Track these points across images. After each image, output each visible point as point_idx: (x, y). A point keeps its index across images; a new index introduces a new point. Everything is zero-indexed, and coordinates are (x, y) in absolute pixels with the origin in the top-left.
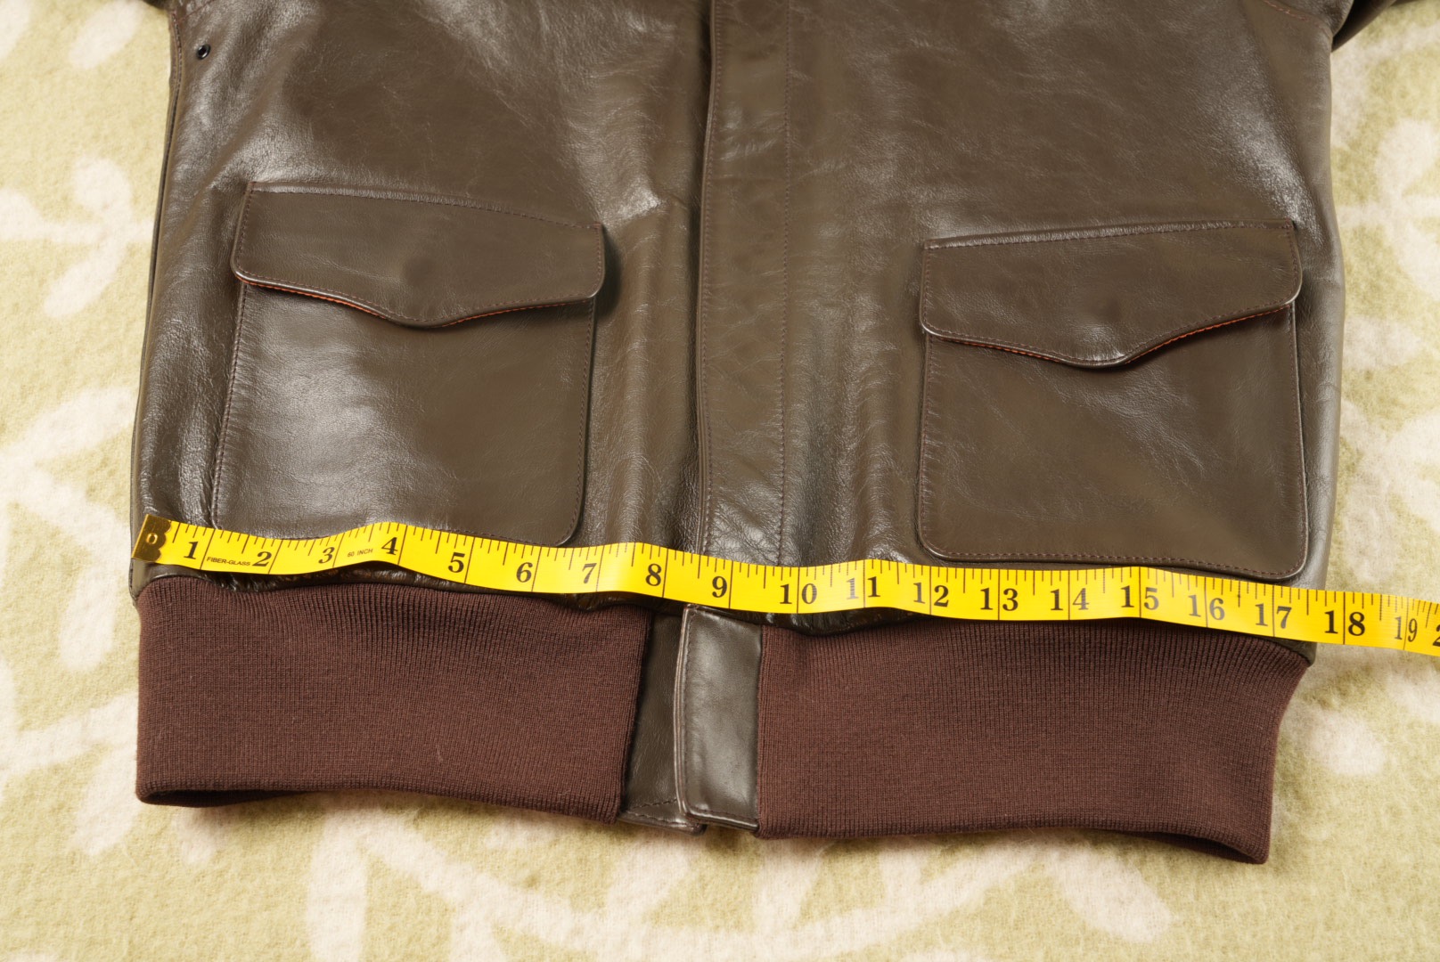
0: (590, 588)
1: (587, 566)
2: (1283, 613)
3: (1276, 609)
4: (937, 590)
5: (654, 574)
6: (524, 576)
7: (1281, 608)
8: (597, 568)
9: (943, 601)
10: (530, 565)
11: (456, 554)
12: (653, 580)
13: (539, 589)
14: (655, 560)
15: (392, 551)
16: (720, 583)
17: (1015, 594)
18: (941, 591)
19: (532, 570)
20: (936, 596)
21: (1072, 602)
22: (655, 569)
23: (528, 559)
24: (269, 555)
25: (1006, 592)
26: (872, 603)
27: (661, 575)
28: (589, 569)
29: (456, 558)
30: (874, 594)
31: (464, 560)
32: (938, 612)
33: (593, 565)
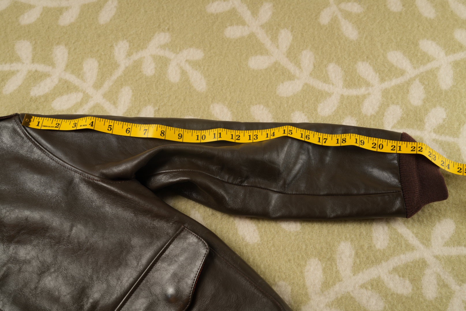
3: (323, 139)
6: (128, 132)
7: (325, 139)
9: (239, 139)
11: (109, 125)
12: (162, 135)
14: (163, 129)
15: (92, 125)
16: (180, 135)
17: (257, 136)
18: (238, 136)
19: (130, 130)
21: (271, 135)
23: (129, 127)
24: (59, 124)
25: (255, 135)
27: (165, 133)
28: (145, 131)
30: (220, 137)
31: (112, 127)
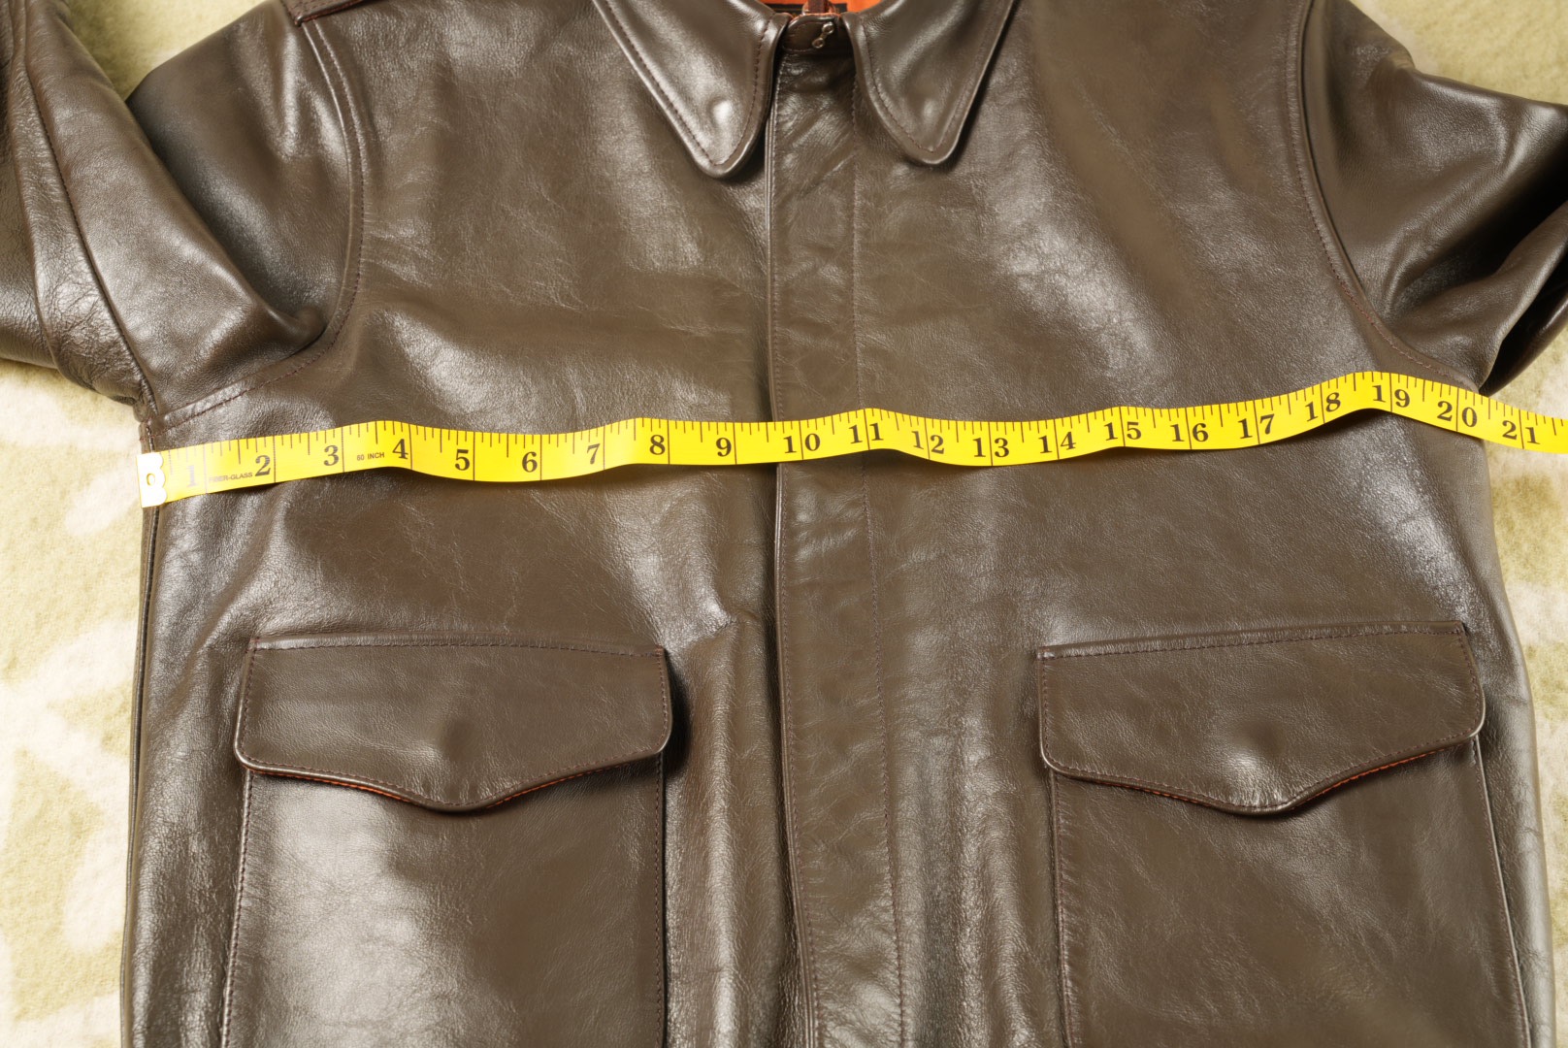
0: (597, 468)
1: (590, 448)
2: (1266, 421)
3: (1259, 420)
4: (933, 438)
5: (657, 444)
7: (1263, 418)
8: (601, 448)
9: (940, 448)
10: (534, 454)
11: (459, 451)
12: (657, 449)
13: (546, 477)
14: (656, 431)
16: (724, 444)
17: (1005, 442)
18: (937, 440)
19: (537, 459)
20: (933, 444)
21: (1059, 443)
22: (658, 440)
23: (530, 448)
25: (997, 441)
26: (876, 445)
28: (593, 451)
29: (461, 455)
30: (877, 438)
31: (469, 456)
32: (936, 458)
33: (597, 446)
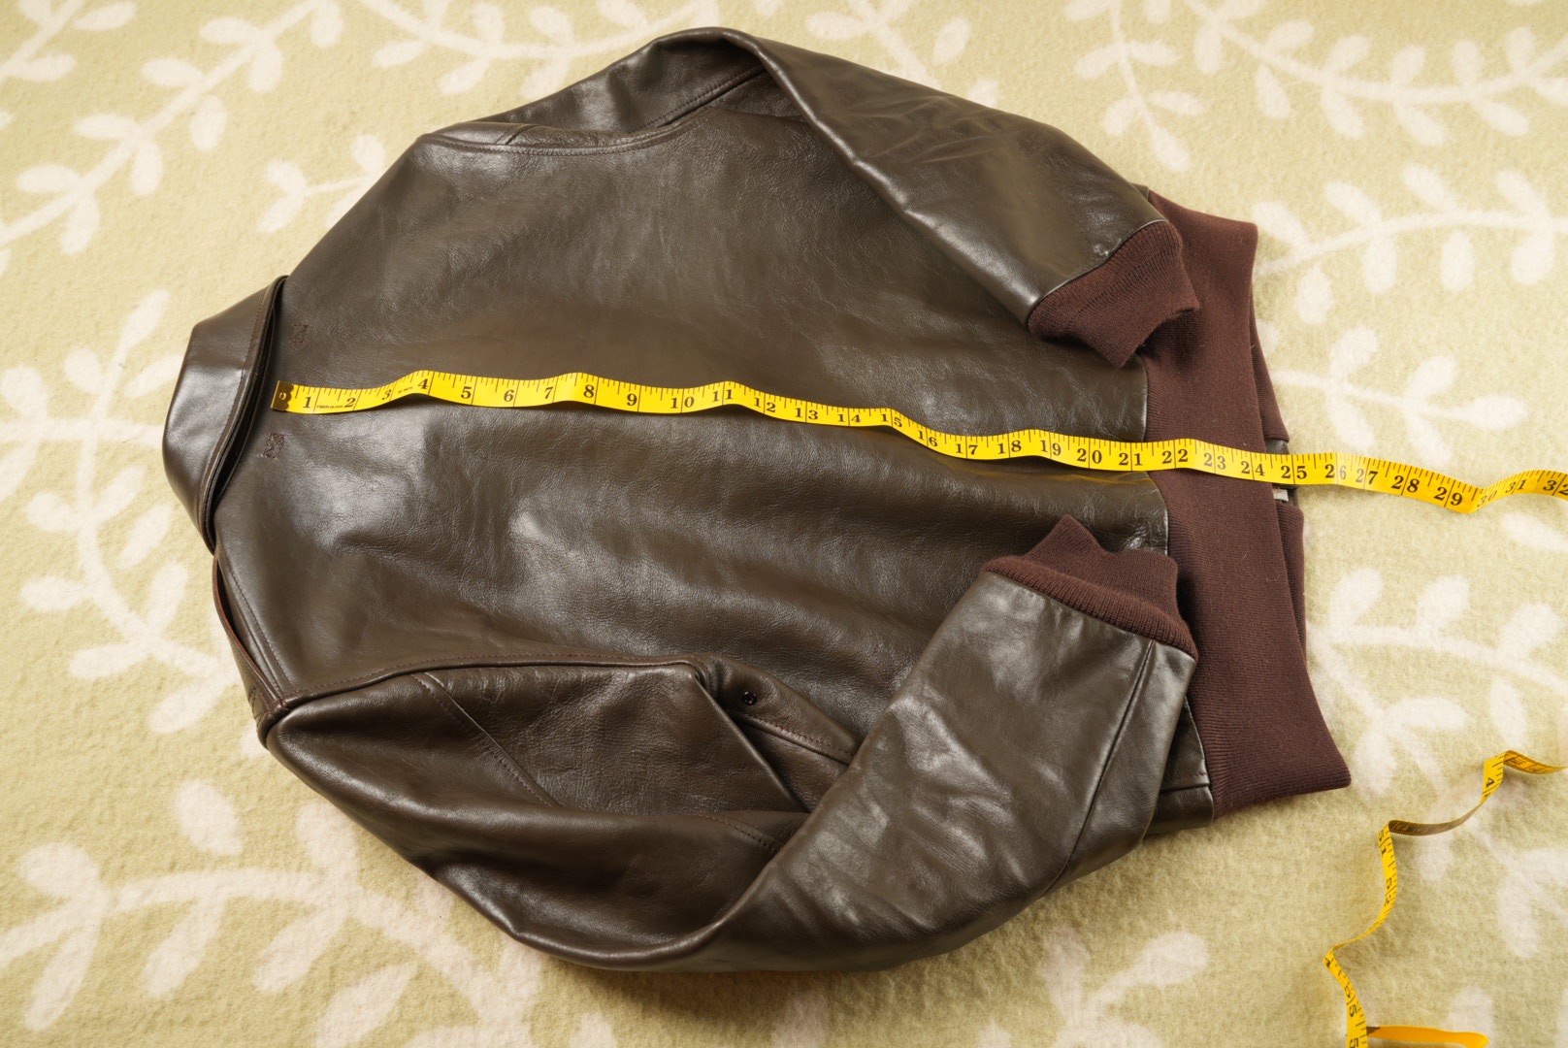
6: (508, 398)
15: (424, 387)
24: (354, 400)
27: (594, 391)
